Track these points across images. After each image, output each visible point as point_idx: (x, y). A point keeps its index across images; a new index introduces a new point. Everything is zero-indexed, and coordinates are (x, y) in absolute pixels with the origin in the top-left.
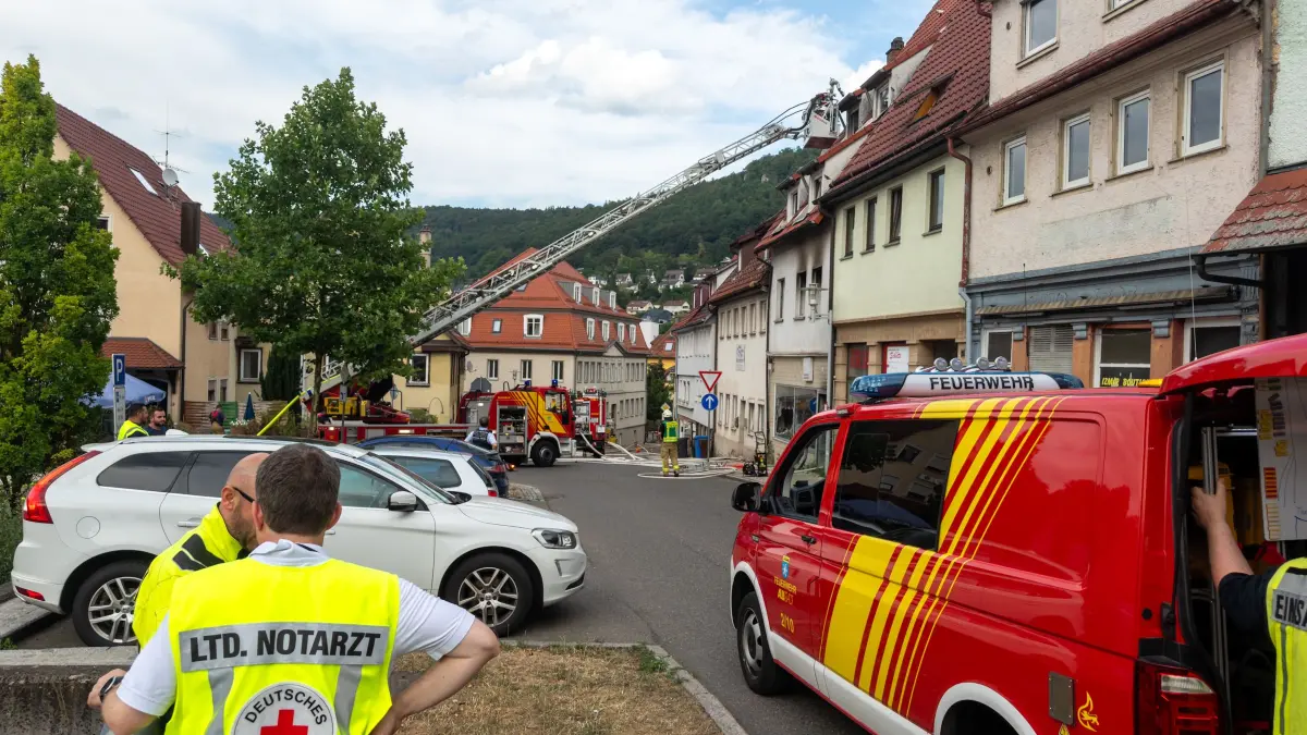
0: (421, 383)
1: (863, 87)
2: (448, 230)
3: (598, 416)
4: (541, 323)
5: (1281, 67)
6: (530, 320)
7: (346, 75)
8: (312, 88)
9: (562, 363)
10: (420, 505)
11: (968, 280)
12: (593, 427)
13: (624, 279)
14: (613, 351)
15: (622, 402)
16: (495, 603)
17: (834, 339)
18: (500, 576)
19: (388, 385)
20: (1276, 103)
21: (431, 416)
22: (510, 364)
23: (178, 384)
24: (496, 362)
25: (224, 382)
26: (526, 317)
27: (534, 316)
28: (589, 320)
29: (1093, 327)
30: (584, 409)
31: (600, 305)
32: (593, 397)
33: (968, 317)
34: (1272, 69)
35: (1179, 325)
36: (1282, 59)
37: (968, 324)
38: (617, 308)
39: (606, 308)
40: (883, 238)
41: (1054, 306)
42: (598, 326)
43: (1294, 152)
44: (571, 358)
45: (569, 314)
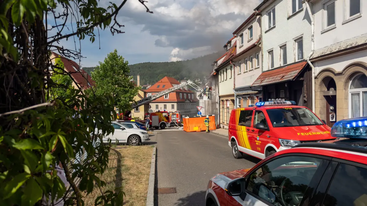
1: (227, 43)
2: (150, 69)
3: (178, 118)
4: (168, 95)
7: (116, 51)
9: (174, 105)
10: (124, 129)
11: (235, 88)
12: (177, 120)
14: (188, 101)
16: (135, 142)
17: (220, 99)
18: (135, 138)
19: (130, 112)
20: (263, 61)
28: (180, 94)
29: (249, 97)
30: (175, 116)
31: (184, 90)
32: (177, 113)
33: (235, 95)
34: (262, 55)
35: (257, 97)
36: (264, 54)
37: (235, 97)
38: (188, 90)
39: (185, 90)
40: (225, 79)
41: (244, 93)
42: (183, 95)
43: (265, 69)
44: (176, 103)
45: (175, 93)
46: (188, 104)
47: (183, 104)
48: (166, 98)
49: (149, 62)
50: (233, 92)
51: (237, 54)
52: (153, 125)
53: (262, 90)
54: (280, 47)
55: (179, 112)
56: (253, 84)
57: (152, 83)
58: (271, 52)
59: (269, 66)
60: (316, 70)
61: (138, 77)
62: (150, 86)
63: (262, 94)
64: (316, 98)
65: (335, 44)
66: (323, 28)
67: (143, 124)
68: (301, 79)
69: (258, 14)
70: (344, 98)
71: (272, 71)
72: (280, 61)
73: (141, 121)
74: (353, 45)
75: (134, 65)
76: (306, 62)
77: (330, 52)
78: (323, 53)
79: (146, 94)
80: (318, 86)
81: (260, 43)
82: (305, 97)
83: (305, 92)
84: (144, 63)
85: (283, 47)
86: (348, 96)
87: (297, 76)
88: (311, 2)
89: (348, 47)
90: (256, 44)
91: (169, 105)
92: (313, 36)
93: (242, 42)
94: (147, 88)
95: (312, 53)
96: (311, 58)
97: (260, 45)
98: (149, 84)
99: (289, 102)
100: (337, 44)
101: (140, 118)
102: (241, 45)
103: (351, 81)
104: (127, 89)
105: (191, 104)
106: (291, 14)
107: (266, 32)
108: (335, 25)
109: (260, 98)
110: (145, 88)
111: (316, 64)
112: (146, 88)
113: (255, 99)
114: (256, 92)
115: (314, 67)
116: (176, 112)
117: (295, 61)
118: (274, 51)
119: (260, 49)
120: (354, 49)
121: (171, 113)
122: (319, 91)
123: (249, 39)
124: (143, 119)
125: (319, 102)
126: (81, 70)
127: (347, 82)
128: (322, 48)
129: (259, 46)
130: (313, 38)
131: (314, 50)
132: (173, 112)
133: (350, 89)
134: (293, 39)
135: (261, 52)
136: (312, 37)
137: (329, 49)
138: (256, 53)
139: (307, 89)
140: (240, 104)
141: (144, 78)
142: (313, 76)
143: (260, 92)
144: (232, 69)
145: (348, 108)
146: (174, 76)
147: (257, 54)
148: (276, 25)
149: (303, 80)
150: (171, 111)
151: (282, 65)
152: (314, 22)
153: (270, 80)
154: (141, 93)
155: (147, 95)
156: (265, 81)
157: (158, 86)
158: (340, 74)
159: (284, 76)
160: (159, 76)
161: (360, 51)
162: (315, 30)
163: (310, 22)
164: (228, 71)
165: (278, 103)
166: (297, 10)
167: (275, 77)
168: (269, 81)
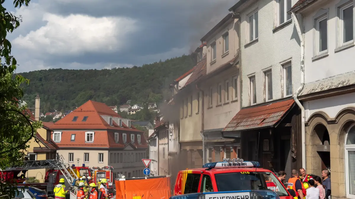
2: (61, 81)
3: (109, 178)
4: (93, 136)
5: (243, 81)
6: (88, 134)
9: (103, 154)
11: (203, 131)
13: (153, 105)
14: (129, 148)
15: (134, 171)
17: (180, 148)
20: (243, 91)
21: (37, 180)
22: (79, 155)
24: (73, 154)
26: (86, 133)
27: (90, 132)
28: (116, 133)
29: (223, 148)
30: (103, 175)
31: (123, 126)
32: (107, 170)
33: (203, 143)
34: (241, 82)
35: (235, 148)
36: (243, 79)
37: (203, 145)
38: (131, 127)
39: (125, 127)
40: (189, 113)
41: (216, 141)
42: (121, 136)
43: (245, 104)
44: (107, 151)
45: (106, 131)
46: (130, 152)
47: (120, 152)
48: (88, 140)
50: (200, 137)
51: (207, 73)
53: (240, 137)
54: (263, 72)
55: (111, 169)
56: (226, 127)
57: (65, 108)
58: (252, 78)
59: (250, 100)
60: (306, 114)
61: (38, 102)
62: (61, 114)
63: (240, 143)
64: (308, 154)
65: (327, 78)
66: (314, 53)
67: (41, 190)
68: (288, 125)
69: (235, 17)
70: (338, 157)
71: (255, 108)
72: (265, 93)
73: (39, 185)
74: (345, 84)
75: (30, 72)
76: (294, 102)
77: (320, 90)
78: (313, 90)
79: (50, 134)
80: (309, 137)
81: (238, 63)
82: (293, 152)
83: (293, 144)
85: (268, 73)
86: (345, 154)
87: (280, 120)
88: (300, 13)
89: (340, 86)
90: (231, 63)
91: (94, 155)
92: (303, 62)
93: (215, 57)
94: (54, 118)
95: (301, 88)
96: (299, 95)
97: (238, 66)
98: (59, 110)
99: (249, 164)
100: (329, 79)
101: (37, 178)
102: (213, 60)
103: (347, 134)
104: (15, 126)
105: (134, 152)
106: (278, 25)
107: (246, 46)
108: (327, 53)
109: (238, 149)
110: (49, 119)
111: (307, 104)
112: (52, 118)
113: (232, 152)
114: (232, 140)
116: (105, 168)
117: (283, 96)
118: (256, 78)
120: (346, 90)
121: (96, 170)
122: (310, 144)
123: (225, 53)
124: (42, 181)
125: (310, 160)
127: (341, 135)
128: (313, 82)
129: (236, 67)
130: (303, 66)
131: (304, 84)
132: (101, 168)
133: (347, 144)
134: (280, 63)
135: (239, 77)
136: (301, 64)
137: (321, 84)
138: (233, 77)
139: (296, 140)
140: (211, 159)
141: (48, 99)
142: (303, 121)
143: (237, 140)
144: (200, 98)
145: (344, 172)
146: (107, 96)
147: (235, 78)
148: (259, 38)
149: (290, 127)
150: (96, 166)
151: (267, 101)
152: (304, 42)
153: (249, 123)
154: (42, 132)
155: (53, 135)
156: (242, 124)
157: (75, 118)
158: (332, 122)
159: (265, 119)
160: (79, 95)
162: (305, 55)
163: (299, 42)
164: (193, 102)
165: (234, 164)
166: (286, 21)
167: (255, 119)
168: (247, 124)
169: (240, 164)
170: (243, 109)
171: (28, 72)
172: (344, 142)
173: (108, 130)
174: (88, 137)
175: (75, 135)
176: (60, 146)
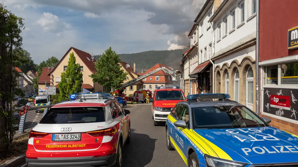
0: (132, 90)
4: (159, 78)
6: (157, 77)
7: (110, 48)
8: (106, 50)
17: (184, 82)
19: (123, 91)
23: (93, 90)
24: (151, 85)
25: (101, 90)
28: (168, 77)
33: (189, 80)
36: (199, 52)
40: (186, 67)
43: (199, 63)
44: (165, 84)
45: (164, 76)
48: (157, 80)
49: (153, 51)
50: (189, 77)
52: (139, 100)
54: (204, 48)
59: (200, 61)
60: (215, 66)
61: (135, 65)
65: (220, 50)
66: (217, 40)
68: (208, 71)
69: (197, 25)
70: (222, 85)
71: (201, 65)
72: (204, 58)
75: (141, 52)
76: (210, 61)
80: (215, 76)
81: (197, 45)
82: (210, 83)
83: (210, 80)
84: (149, 51)
87: (204, 69)
88: (214, 22)
95: (213, 55)
96: (212, 58)
97: (197, 46)
102: (192, 44)
103: (226, 75)
106: (208, 27)
107: (200, 37)
108: (220, 39)
111: (215, 62)
114: (196, 78)
115: (214, 64)
118: (202, 51)
119: (197, 49)
122: (216, 79)
123: (195, 41)
125: (216, 86)
126: (93, 60)
127: (224, 75)
131: (214, 53)
134: (209, 44)
142: (213, 69)
144: (189, 60)
145: (225, 91)
147: (197, 52)
151: (204, 61)
152: (215, 35)
161: (225, 57)
162: (215, 40)
164: (187, 62)
165: (168, 87)
169: (170, 87)
170: (199, 65)
171: (140, 52)
172: (225, 78)
173: (165, 75)
174: (157, 79)
175: (152, 78)
176: (145, 82)
